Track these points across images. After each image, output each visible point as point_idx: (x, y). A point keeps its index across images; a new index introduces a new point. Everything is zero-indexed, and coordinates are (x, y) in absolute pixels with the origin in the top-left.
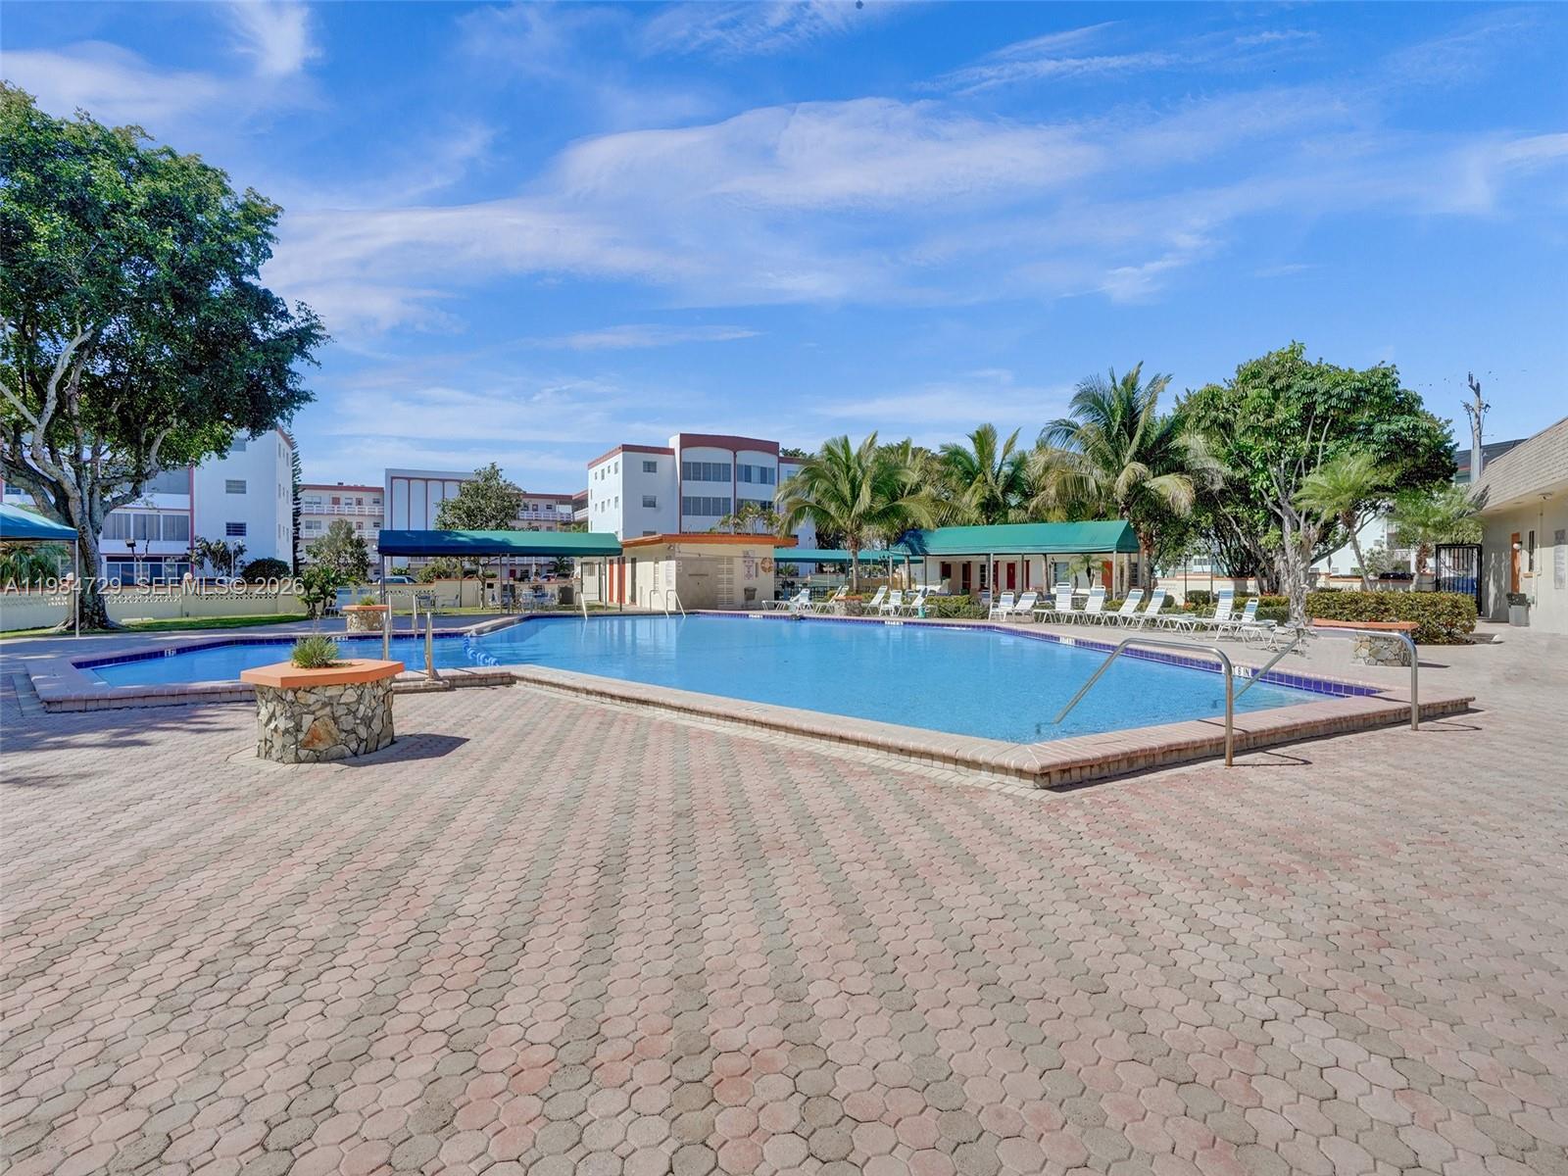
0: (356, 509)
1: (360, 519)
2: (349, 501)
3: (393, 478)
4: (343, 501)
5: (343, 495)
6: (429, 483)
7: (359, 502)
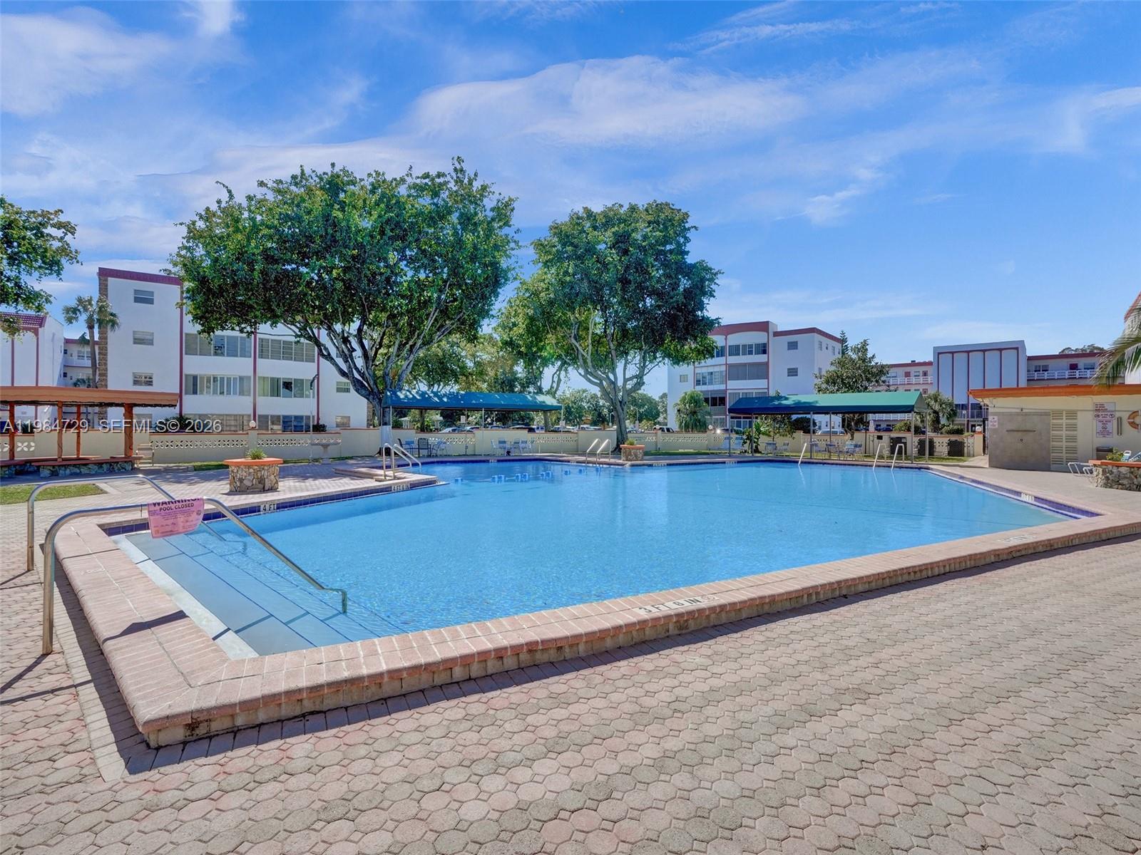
0: (921, 380)
1: (925, 387)
2: (918, 374)
3: (939, 354)
4: (912, 374)
5: (912, 370)
6: (955, 355)
7: (925, 374)
